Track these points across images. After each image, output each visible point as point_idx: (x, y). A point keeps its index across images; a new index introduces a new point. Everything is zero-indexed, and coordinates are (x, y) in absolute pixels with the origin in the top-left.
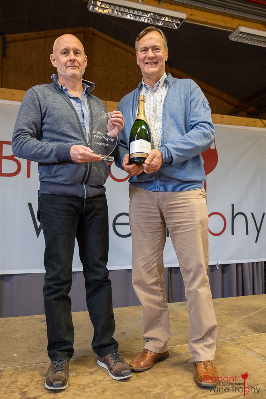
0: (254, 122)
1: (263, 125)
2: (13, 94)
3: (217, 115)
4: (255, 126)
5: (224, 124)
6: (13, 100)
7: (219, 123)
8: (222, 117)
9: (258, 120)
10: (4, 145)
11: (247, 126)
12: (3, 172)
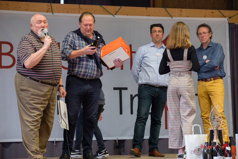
0: (212, 12)
1: (222, 15)
2: (8, 5)
3: (177, 9)
4: (213, 17)
5: (183, 17)
6: (8, 9)
7: (178, 17)
8: (181, 10)
9: (216, 12)
10: (2, 45)
11: (205, 17)
12: (2, 65)
